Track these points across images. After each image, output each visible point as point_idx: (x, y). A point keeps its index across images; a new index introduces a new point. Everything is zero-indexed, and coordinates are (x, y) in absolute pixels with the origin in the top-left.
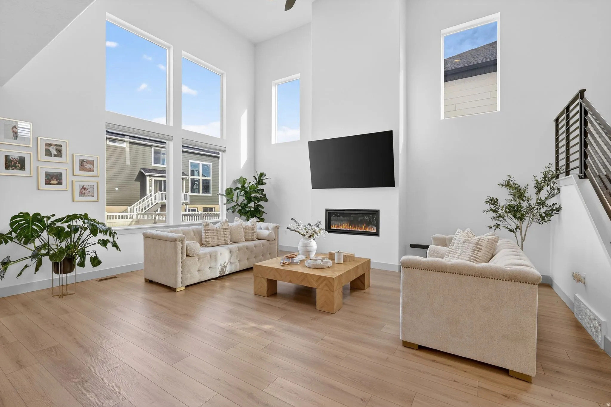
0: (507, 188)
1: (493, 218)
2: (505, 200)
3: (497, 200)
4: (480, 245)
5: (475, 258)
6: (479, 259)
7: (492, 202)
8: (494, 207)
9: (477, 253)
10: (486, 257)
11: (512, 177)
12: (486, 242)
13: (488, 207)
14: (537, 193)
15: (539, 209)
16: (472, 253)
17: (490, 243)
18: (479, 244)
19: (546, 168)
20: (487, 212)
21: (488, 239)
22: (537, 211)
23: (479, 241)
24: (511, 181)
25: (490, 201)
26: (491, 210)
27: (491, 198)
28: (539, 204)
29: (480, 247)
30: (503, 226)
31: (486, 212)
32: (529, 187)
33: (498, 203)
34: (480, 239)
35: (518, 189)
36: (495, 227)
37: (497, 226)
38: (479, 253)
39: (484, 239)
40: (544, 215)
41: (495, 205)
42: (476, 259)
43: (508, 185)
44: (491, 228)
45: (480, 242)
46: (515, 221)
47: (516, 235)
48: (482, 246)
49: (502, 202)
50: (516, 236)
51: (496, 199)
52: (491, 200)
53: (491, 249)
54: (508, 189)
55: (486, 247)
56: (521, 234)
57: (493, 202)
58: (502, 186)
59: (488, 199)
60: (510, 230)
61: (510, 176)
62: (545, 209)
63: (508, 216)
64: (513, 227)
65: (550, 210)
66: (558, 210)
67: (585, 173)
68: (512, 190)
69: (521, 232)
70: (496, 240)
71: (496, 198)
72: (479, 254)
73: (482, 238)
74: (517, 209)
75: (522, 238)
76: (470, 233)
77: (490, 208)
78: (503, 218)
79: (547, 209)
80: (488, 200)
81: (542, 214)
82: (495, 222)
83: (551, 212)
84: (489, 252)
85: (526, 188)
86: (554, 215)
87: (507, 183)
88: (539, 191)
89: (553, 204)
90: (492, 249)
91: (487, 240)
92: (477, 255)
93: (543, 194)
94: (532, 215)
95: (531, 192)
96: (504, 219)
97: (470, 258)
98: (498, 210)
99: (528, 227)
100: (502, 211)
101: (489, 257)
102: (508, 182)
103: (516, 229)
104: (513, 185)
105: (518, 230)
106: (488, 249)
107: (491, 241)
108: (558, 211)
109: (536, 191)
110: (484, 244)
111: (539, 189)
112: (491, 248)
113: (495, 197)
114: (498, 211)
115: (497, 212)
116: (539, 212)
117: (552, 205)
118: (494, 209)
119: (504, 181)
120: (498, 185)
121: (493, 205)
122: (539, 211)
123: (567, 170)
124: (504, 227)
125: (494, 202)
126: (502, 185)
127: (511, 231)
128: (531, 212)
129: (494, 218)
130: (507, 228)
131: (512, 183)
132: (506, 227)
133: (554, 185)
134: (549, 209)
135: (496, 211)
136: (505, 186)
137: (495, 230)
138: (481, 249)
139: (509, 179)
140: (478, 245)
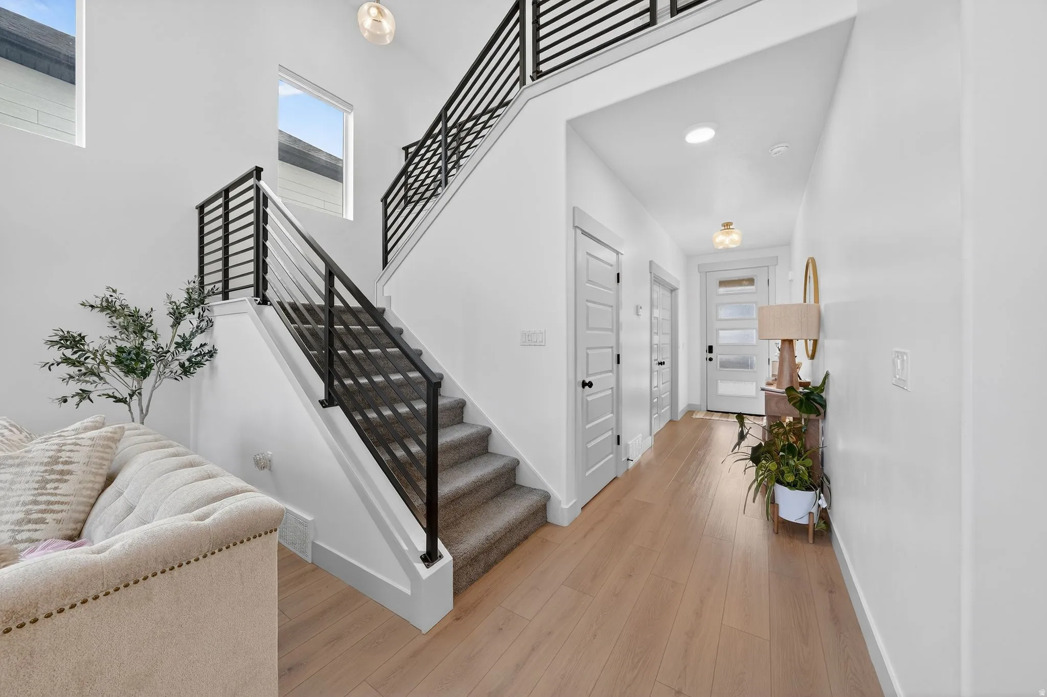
0: (105, 313)
1: (69, 378)
2: (100, 337)
3: (83, 338)
4: (66, 463)
5: (49, 503)
6: (62, 503)
7: (68, 343)
8: (75, 353)
9: (56, 488)
10: (88, 489)
11: (118, 292)
12: (88, 448)
13: (56, 354)
14: (172, 326)
15: (176, 354)
16: (34, 495)
17: (99, 449)
18: (61, 460)
19: (189, 283)
20: (53, 364)
21: (92, 439)
22: (173, 358)
23: (60, 451)
24: (114, 300)
25: (61, 340)
26: (66, 360)
27: (66, 333)
28: (178, 345)
29: (66, 467)
30: (100, 393)
31: (48, 365)
32: (153, 314)
33: (83, 345)
34: (65, 444)
35: (135, 316)
36: (77, 399)
37: (84, 395)
38: (61, 485)
39: (78, 441)
40: (187, 364)
41: (75, 350)
42: (51, 507)
43: (108, 307)
44: (65, 401)
45: (63, 454)
46: (126, 379)
47: (130, 407)
48: (71, 463)
49: (93, 342)
50: (130, 410)
51: (80, 335)
52: (63, 338)
53: (101, 464)
54: (108, 316)
55: (87, 464)
56: (140, 404)
57: (71, 343)
58: (90, 308)
59: (57, 335)
60: (118, 400)
61: (113, 290)
62: (188, 354)
63: (109, 372)
64: (125, 393)
65: (197, 355)
66: (212, 354)
67: (264, 296)
68: (117, 319)
69: (140, 400)
70: (116, 436)
71: (79, 332)
72: (64, 488)
73: (70, 442)
74: (137, 355)
75: (142, 410)
76: (11, 431)
77: (63, 356)
78: (99, 376)
79: (191, 355)
80: (57, 338)
81: (184, 363)
82: (74, 387)
83: (199, 358)
84: (96, 474)
85: (149, 315)
86: (204, 363)
87: (105, 304)
88: (177, 322)
89: (202, 346)
90: (105, 463)
91: (90, 442)
92: (56, 495)
93: (185, 328)
94: (162, 365)
95: (162, 323)
96: (101, 378)
97: (28, 512)
98: (86, 359)
99: (154, 388)
100: (93, 362)
101: (98, 486)
102: (107, 300)
103: (131, 396)
104: (118, 308)
105: (135, 397)
106: (95, 466)
107: (101, 442)
108: (211, 356)
109: (171, 320)
110: (79, 456)
111: (177, 317)
112: (101, 461)
113: (75, 331)
114: (86, 361)
115: (83, 364)
116: (176, 360)
117: (200, 347)
118: (74, 357)
119: (97, 297)
120: (81, 304)
121: (71, 350)
122: (178, 358)
123: (226, 291)
124: (104, 395)
125: (73, 342)
126: (92, 306)
127: (122, 402)
128: (162, 360)
129: (71, 377)
130: (110, 396)
131: (117, 304)
132: (108, 395)
133: (204, 312)
134: (195, 354)
135: (79, 362)
136: (99, 309)
137: (78, 405)
138: (70, 473)
139: (111, 296)
140: (57, 463)
